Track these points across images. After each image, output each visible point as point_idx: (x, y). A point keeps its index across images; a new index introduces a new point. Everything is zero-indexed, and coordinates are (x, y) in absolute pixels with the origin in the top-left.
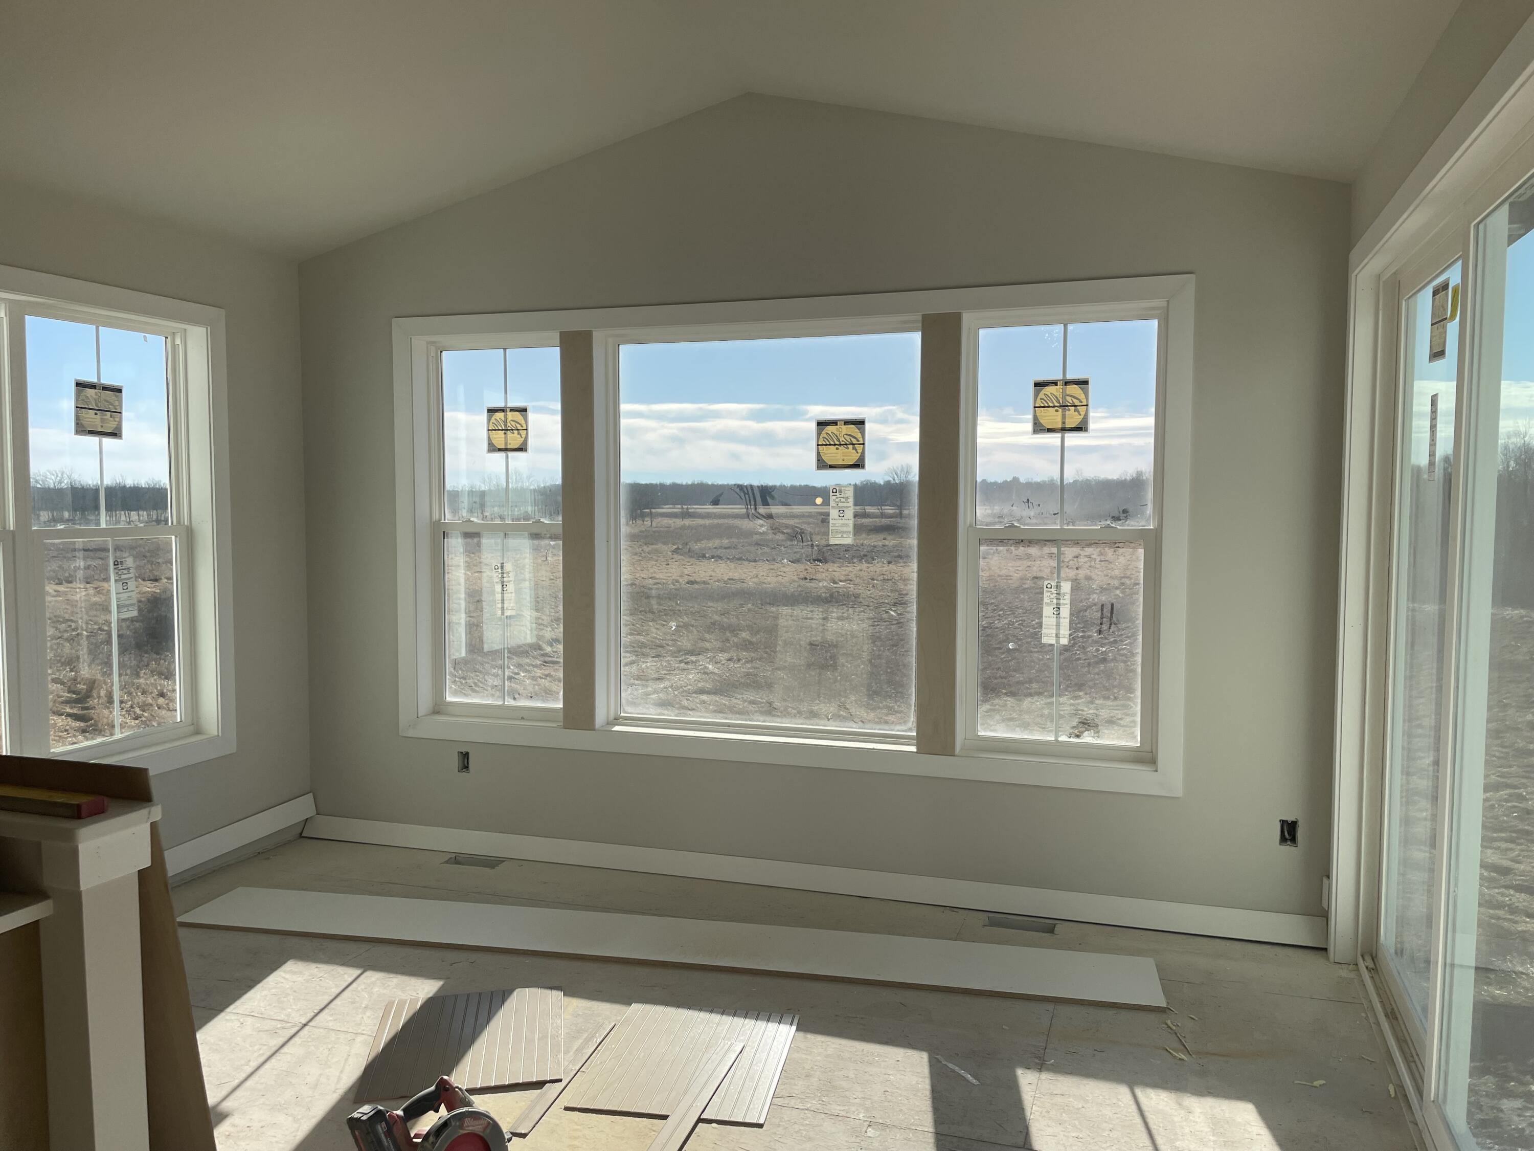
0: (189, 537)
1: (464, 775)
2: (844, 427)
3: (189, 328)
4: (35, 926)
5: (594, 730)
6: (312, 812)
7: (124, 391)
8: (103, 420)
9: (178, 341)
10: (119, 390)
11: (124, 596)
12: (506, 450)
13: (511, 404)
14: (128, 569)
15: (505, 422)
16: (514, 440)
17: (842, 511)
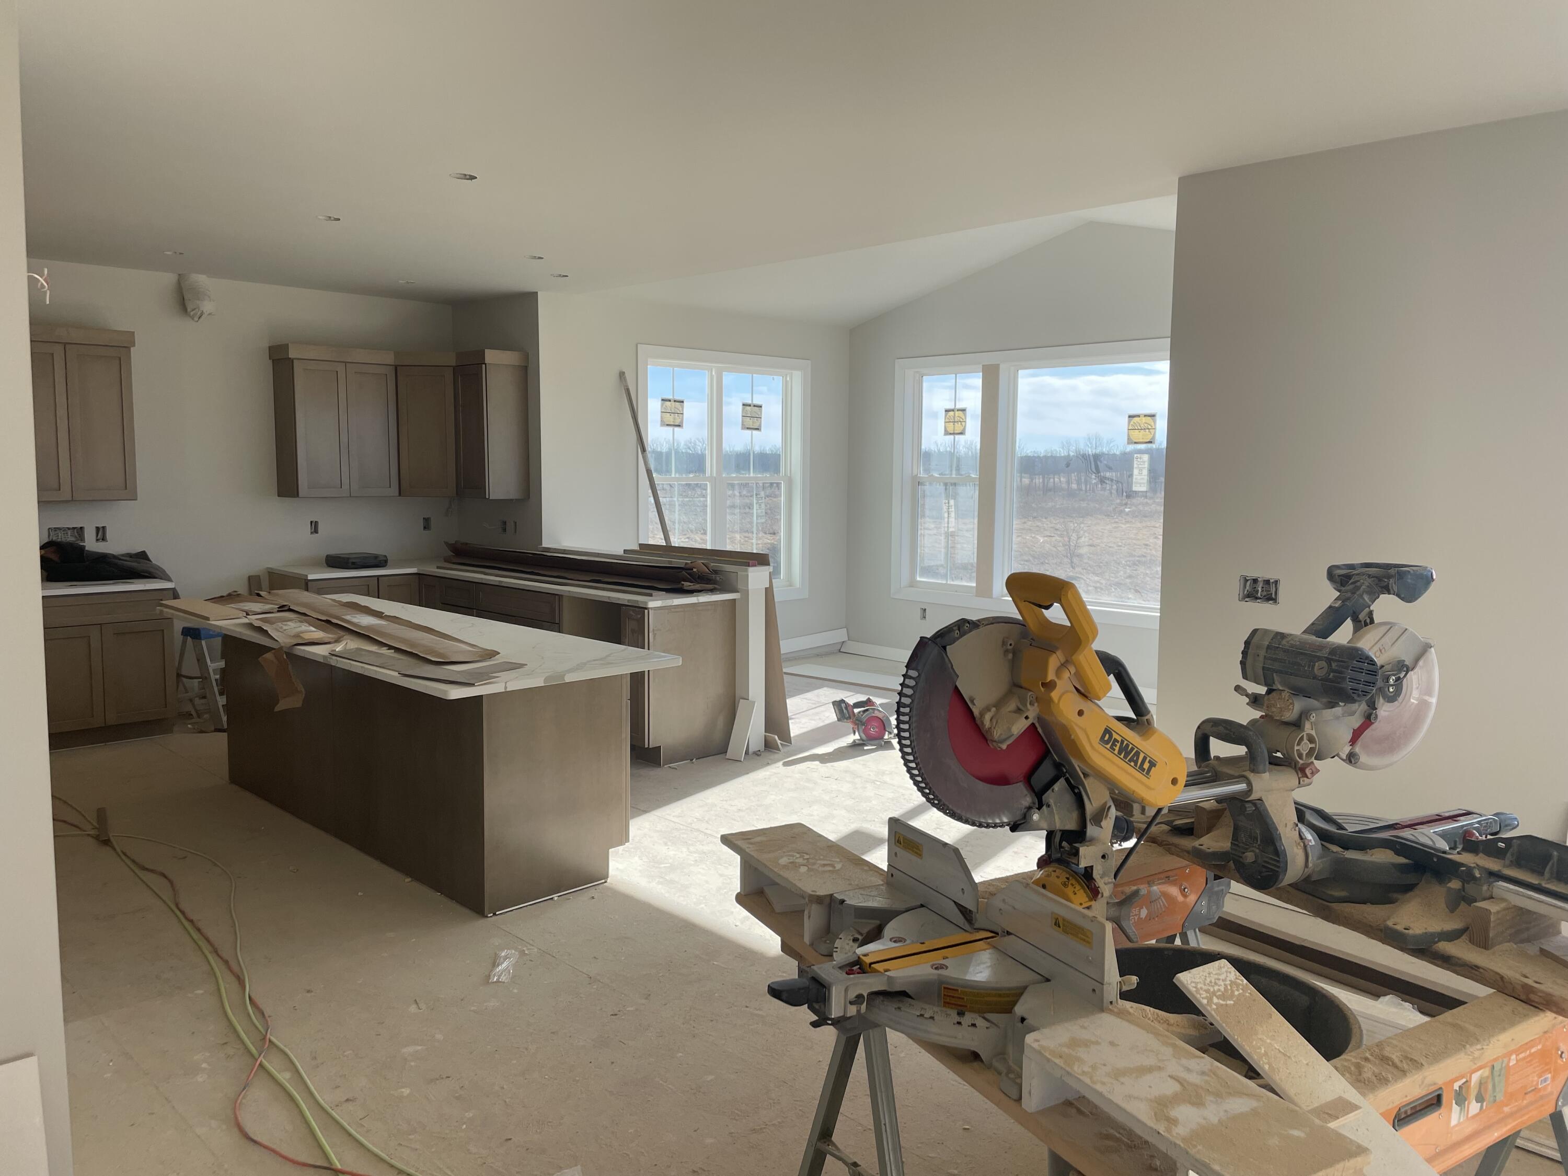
0: (790, 482)
1: (923, 621)
2: (1144, 418)
3: (794, 372)
4: (734, 600)
5: (992, 598)
6: (846, 639)
7: (763, 407)
8: (753, 422)
9: (788, 379)
10: (761, 407)
11: (759, 511)
12: (954, 434)
13: (958, 407)
14: (762, 498)
15: (954, 417)
16: (958, 428)
17: (1141, 470)
